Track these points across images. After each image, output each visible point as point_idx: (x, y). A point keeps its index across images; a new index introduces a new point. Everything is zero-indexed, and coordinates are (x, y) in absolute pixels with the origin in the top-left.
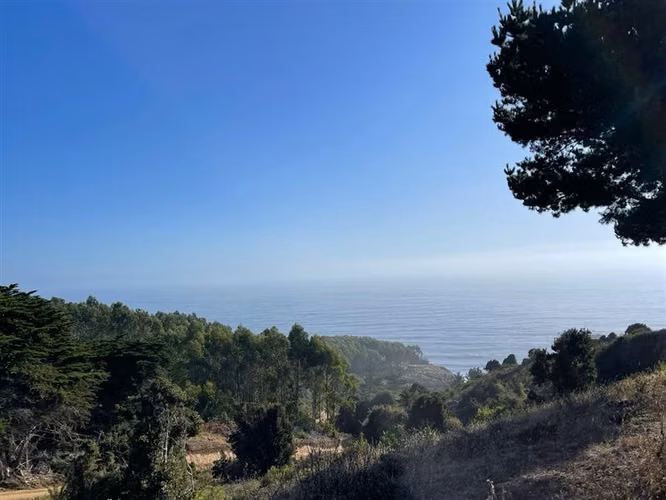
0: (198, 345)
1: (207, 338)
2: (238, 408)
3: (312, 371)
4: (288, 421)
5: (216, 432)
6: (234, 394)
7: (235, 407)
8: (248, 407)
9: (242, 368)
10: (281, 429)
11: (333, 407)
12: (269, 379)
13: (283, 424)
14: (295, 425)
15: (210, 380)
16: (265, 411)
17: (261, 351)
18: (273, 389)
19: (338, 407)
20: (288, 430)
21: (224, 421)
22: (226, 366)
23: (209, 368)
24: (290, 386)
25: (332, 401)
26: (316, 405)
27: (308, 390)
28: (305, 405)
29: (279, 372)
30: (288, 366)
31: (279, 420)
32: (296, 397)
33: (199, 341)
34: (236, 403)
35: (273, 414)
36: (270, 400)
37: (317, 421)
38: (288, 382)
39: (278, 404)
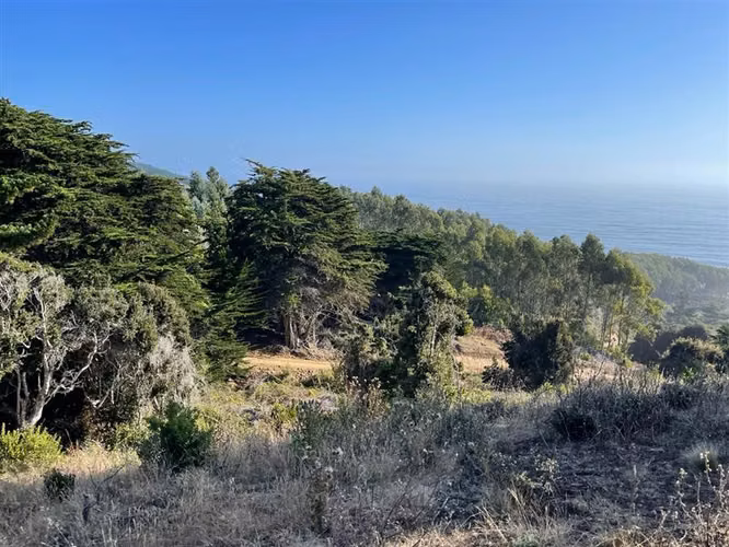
0: (478, 247)
1: (488, 239)
2: (516, 318)
3: (606, 288)
4: (570, 339)
5: (490, 338)
6: (512, 302)
7: (513, 316)
8: (526, 317)
9: (524, 276)
10: (561, 346)
11: (627, 333)
12: (554, 291)
13: (564, 340)
14: (579, 344)
15: (488, 284)
16: (544, 324)
17: (547, 261)
18: (558, 303)
19: (633, 333)
20: (569, 349)
21: (499, 329)
22: (507, 272)
23: (488, 272)
24: (578, 303)
25: (627, 325)
26: (606, 326)
27: (599, 309)
28: (593, 325)
29: (566, 285)
30: (578, 280)
31: (560, 336)
32: (583, 316)
33: (480, 242)
34: (515, 313)
35: (553, 329)
36: (553, 314)
37: (606, 345)
38: (576, 298)
39: (562, 319)
